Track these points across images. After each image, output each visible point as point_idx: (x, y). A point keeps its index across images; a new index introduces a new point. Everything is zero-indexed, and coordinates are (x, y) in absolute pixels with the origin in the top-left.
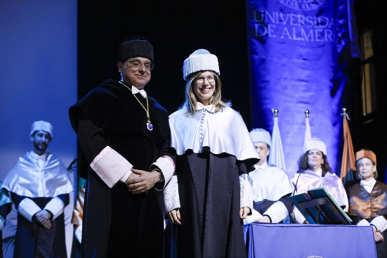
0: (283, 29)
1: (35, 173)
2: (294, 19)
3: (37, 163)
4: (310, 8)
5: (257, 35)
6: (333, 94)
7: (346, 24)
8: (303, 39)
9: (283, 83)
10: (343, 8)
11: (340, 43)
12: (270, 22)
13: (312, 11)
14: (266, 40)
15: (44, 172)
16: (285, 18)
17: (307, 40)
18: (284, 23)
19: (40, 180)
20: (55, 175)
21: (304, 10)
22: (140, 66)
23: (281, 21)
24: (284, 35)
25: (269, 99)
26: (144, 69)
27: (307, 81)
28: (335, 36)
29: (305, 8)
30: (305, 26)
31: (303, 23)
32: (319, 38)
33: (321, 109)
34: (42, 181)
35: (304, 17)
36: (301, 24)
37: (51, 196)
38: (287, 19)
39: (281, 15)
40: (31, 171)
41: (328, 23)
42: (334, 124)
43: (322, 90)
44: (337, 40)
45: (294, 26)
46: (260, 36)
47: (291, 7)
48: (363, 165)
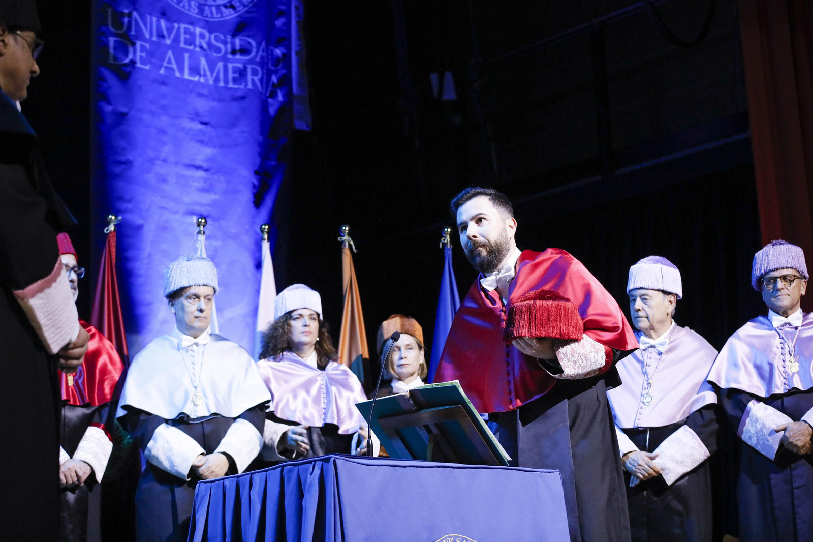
0: (167, 53)
4: (219, 16)
5: (111, 61)
6: (258, 202)
7: (287, 57)
8: (202, 80)
9: (160, 169)
10: (284, 24)
11: (273, 95)
12: (140, 36)
13: (223, 23)
14: (130, 73)
16: (170, 30)
17: (211, 82)
18: (168, 42)
21: (207, 19)
23: (163, 37)
24: (166, 68)
25: (129, 201)
27: (206, 170)
28: (266, 81)
29: (209, 16)
30: (209, 52)
31: (205, 46)
32: (235, 80)
33: (234, 231)
35: (207, 34)
36: (201, 47)
38: (174, 32)
39: (163, 23)
41: (254, 50)
42: (257, 266)
43: (238, 192)
44: (270, 89)
45: (187, 51)
46: (119, 63)
47: (183, 10)
48: (399, 349)
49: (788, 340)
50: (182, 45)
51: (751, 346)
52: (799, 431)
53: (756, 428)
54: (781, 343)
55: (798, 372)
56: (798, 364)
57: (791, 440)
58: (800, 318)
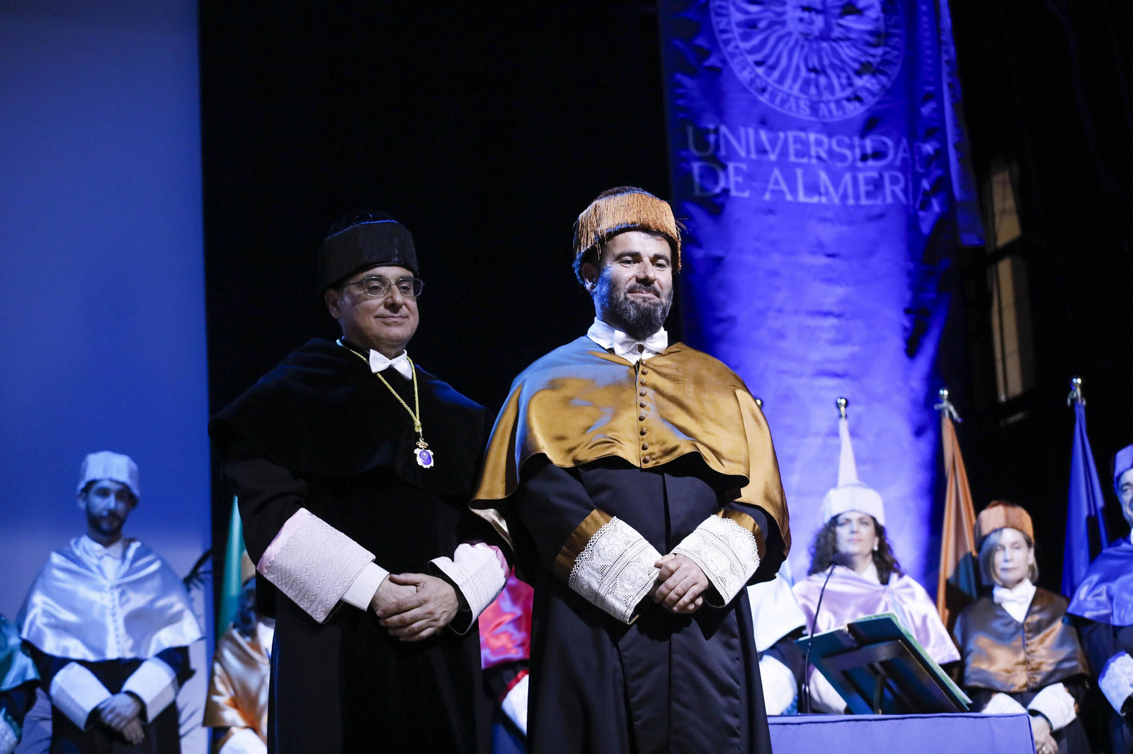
0: (770, 173)
1: (94, 596)
2: (799, 147)
3: (100, 568)
4: (841, 112)
5: (697, 192)
6: (912, 350)
7: (941, 154)
8: (824, 200)
9: (775, 322)
10: (934, 110)
11: (926, 206)
12: (732, 155)
13: (847, 123)
14: (722, 206)
15: (120, 590)
16: (773, 143)
17: (837, 201)
18: (773, 157)
19: (108, 612)
20: (150, 597)
21: (824, 120)
22: (385, 292)
23: (762, 151)
24: (773, 192)
26: (399, 298)
27: (839, 316)
28: (912, 189)
29: (827, 114)
30: (830, 162)
32: (869, 195)
33: (881, 390)
34: (114, 615)
35: (825, 139)
36: (819, 158)
37: (142, 656)
38: (779, 145)
39: (763, 135)
40: (83, 591)
41: (892, 152)
42: (919, 432)
43: (881, 339)
44: (919, 198)
45: (800, 165)
46: (708, 194)
47: (788, 113)
48: (1004, 548)
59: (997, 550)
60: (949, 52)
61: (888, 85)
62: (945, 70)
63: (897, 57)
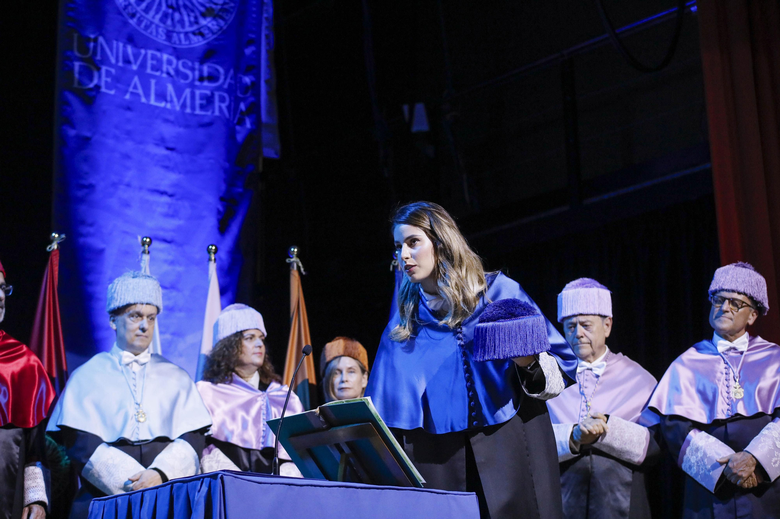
0: (132, 78)
2: (155, 62)
4: (187, 43)
5: (76, 85)
6: (222, 228)
7: (256, 84)
8: (169, 106)
9: (123, 193)
10: (253, 52)
11: (241, 122)
12: (105, 60)
13: (191, 50)
14: (94, 98)
16: (136, 56)
17: (178, 108)
18: (135, 67)
21: (175, 46)
23: (127, 61)
24: (132, 93)
25: (91, 225)
27: (171, 196)
28: (233, 108)
29: (178, 42)
30: (175, 78)
31: (172, 72)
32: (202, 107)
33: (198, 256)
35: (174, 61)
36: (168, 74)
38: (141, 58)
39: (130, 49)
41: (222, 78)
42: (223, 292)
43: (201, 218)
44: (238, 116)
45: (154, 77)
46: (83, 88)
47: (150, 36)
48: (341, 372)
49: (732, 365)
50: (149, 71)
51: (694, 371)
52: (743, 461)
53: (697, 458)
54: (726, 368)
55: (742, 399)
56: (743, 390)
57: (735, 471)
58: (746, 342)
59: (336, 374)
60: (268, 12)
61: (225, 28)
62: (264, 25)
63: (232, 7)
